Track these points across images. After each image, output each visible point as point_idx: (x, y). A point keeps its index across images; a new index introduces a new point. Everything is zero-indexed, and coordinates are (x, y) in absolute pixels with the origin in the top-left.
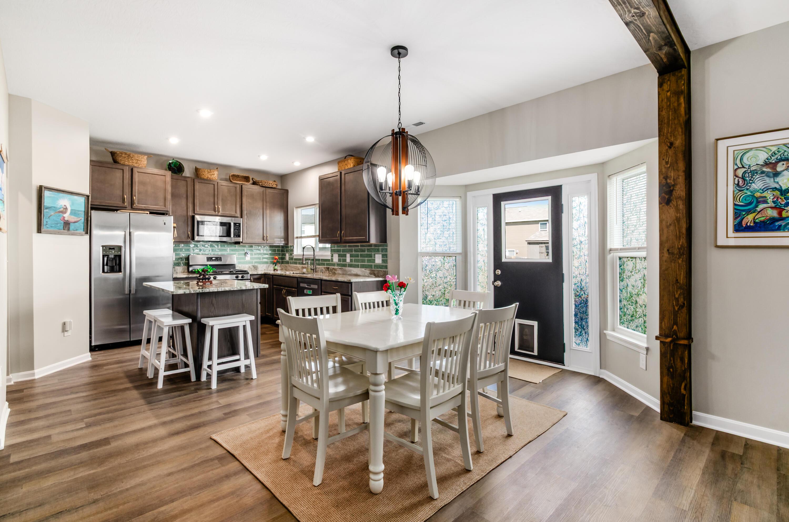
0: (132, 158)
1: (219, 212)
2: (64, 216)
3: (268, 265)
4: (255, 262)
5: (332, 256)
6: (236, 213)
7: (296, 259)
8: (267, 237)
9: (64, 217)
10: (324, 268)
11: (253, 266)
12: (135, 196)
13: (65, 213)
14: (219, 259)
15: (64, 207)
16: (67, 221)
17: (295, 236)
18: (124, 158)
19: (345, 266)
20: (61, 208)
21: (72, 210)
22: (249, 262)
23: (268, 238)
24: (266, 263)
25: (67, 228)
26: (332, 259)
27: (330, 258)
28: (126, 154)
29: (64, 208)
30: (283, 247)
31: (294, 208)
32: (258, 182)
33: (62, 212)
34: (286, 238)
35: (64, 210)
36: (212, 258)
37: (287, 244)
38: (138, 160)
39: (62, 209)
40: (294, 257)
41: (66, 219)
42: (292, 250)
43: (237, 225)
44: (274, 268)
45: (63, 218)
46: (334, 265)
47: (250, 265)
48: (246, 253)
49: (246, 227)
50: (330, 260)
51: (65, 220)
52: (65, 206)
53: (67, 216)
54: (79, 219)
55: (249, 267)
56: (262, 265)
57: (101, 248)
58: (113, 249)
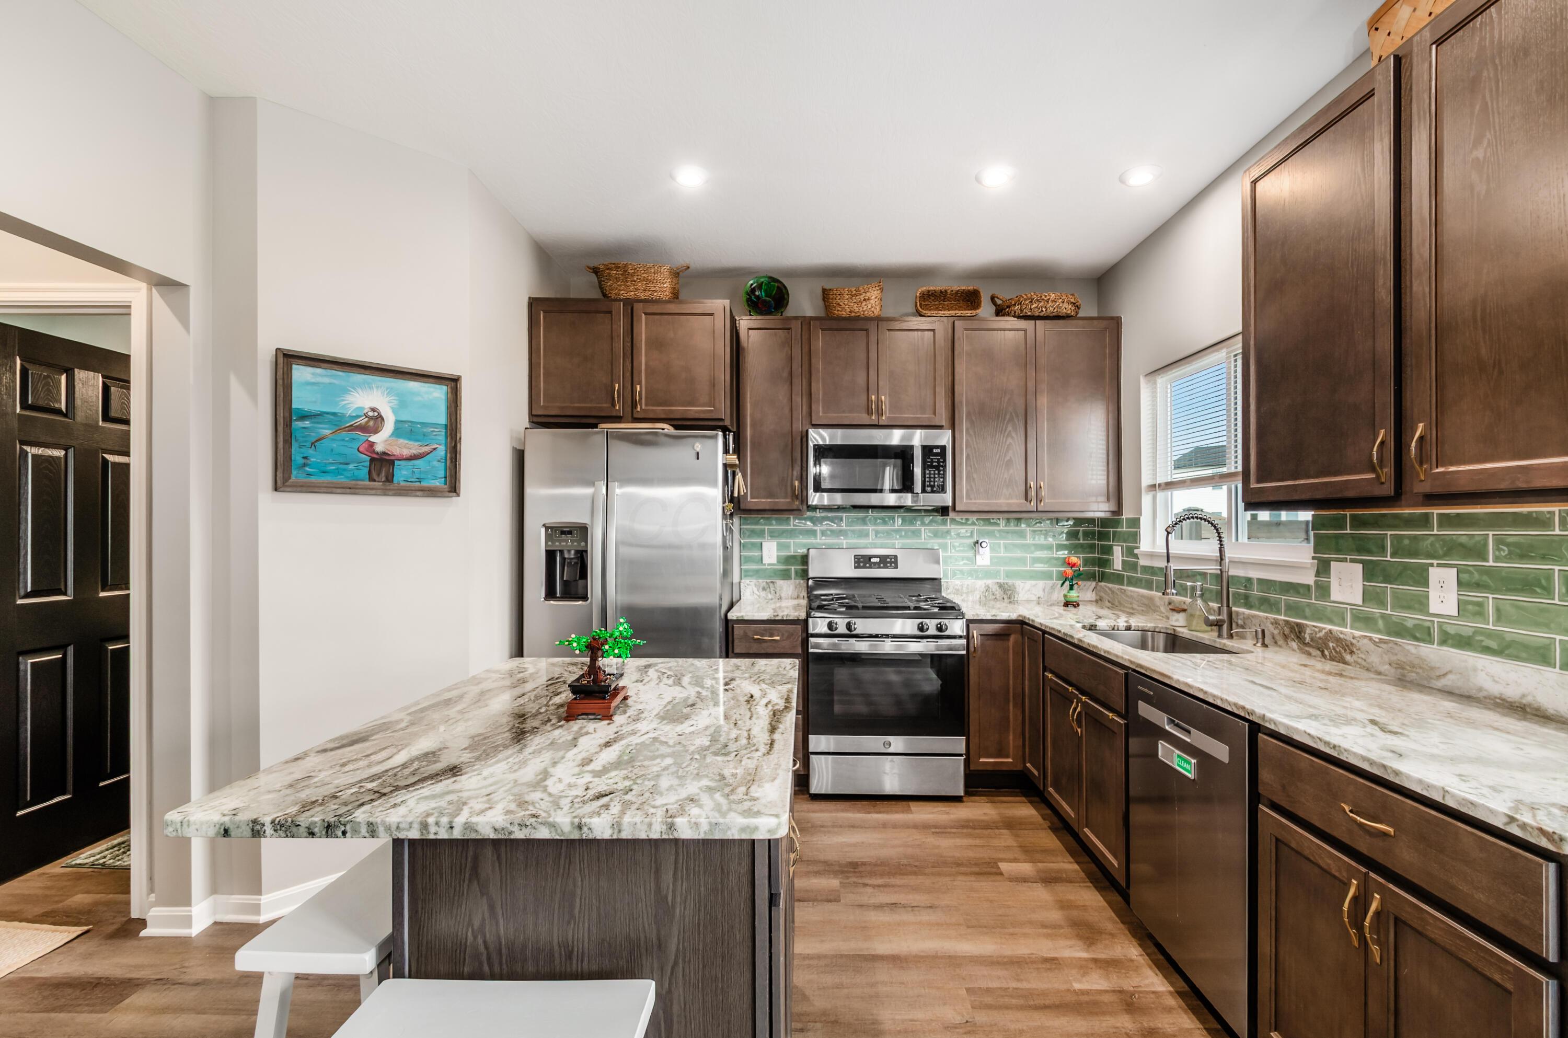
0: (632, 275)
1: (880, 413)
2: (373, 438)
3: (1050, 583)
4: (1008, 575)
5: (1323, 568)
6: (935, 414)
7: (1143, 569)
8: (1039, 488)
9: (372, 444)
10: (1276, 623)
11: (1001, 586)
12: (640, 384)
13: (376, 431)
14: (891, 563)
15: (371, 414)
16: (384, 453)
17: (1146, 481)
20: (360, 416)
21: (397, 422)
22: (987, 574)
23: (1044, 493)
24: (1047, 576)
25: (383, 474)
26: (1323, 590)
27: (1309, 579)
29: (371, 418)
30: (1103, 522)
31: (1143, 381)
33: (364, 429)
34: (1117, 493)
35: (371, 423)
36: (870, 557)
37: (1118, 511)
38: (647, 281)
39: (363, 421)
40: (1143, 562)
41: (379, 448)
42: (1135, 537)
43: (937, 454)
44: (1065, 596)
45: (366, 445)
46: (1337, 615)
47: (990, 582)
48: (977, 542)
49: (968, 456)
50: (1308, 587)
51: (374, 451)
52: (373, 410)
53: (381, 440)
54: (427, 449)
55: (988, 588)
56: (1029, 583)
57: (543, 530)
58: (570, 533)
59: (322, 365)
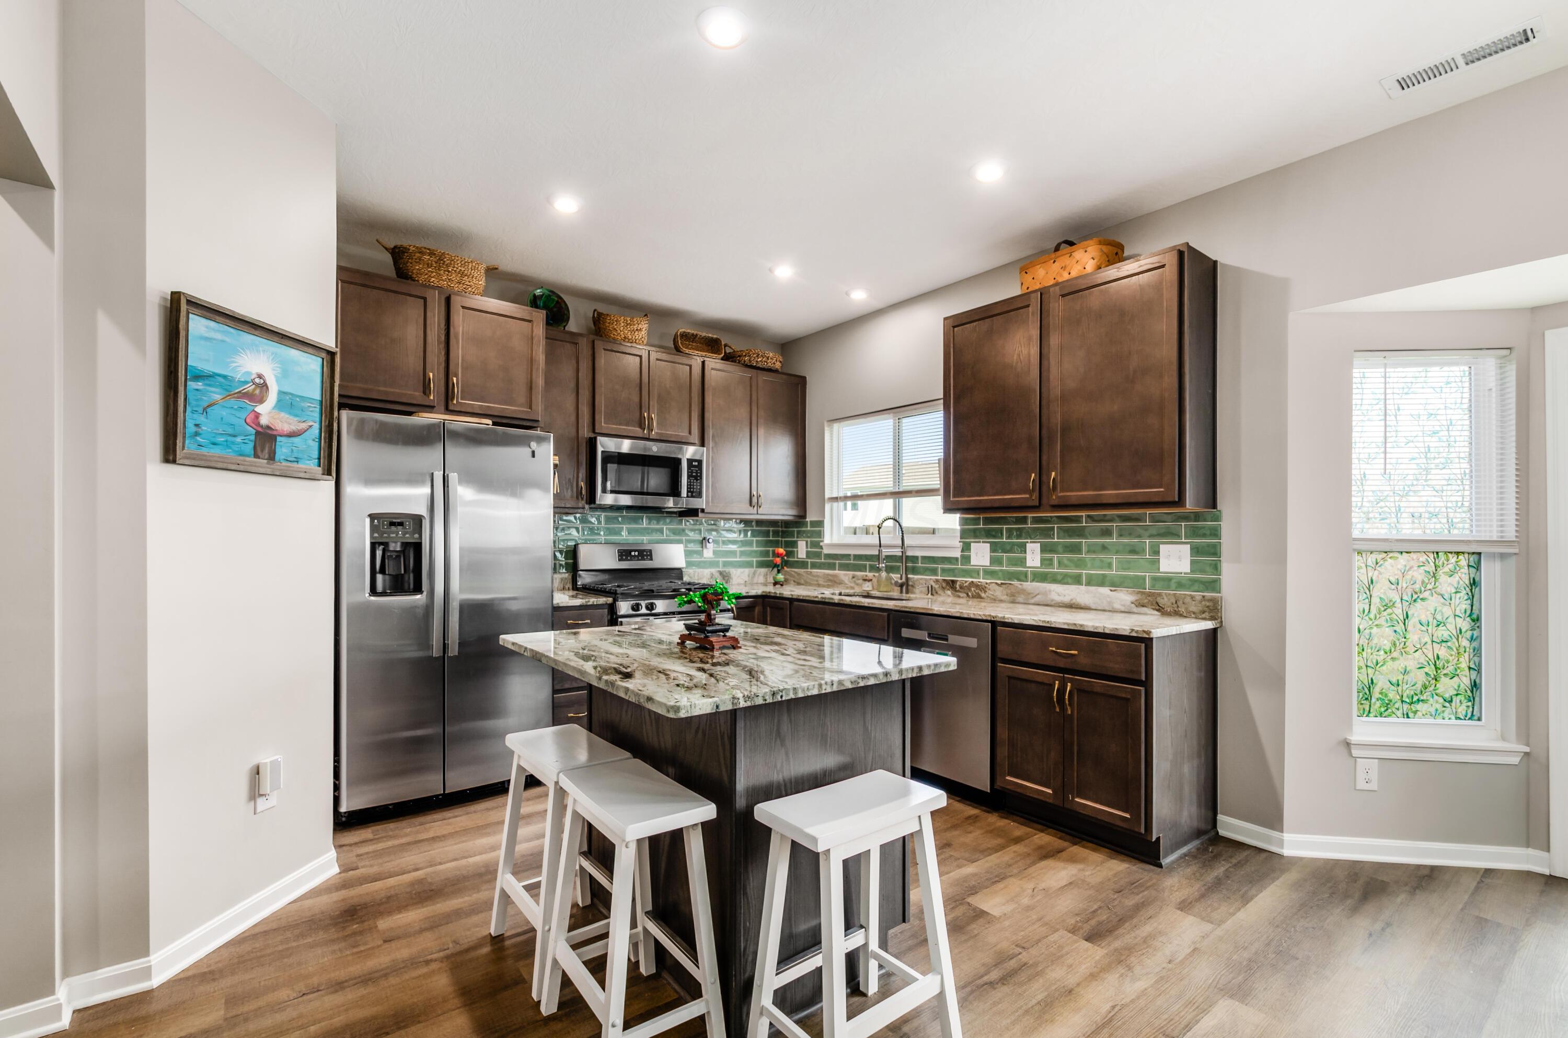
0: (448, 266)
1: (651, 428)
2: (259, 409)
3: (752, 570)
4: (726, 564)
5: (966, 547)
6: (690, 433)
7: (829, 556)
8: (759, 496)
9: (257, 416)
10: (937, 581)
11: (721, 573)
12: (456, 376)
13: (261, 401)
14: (647, 555)
15: (257, 380)
16: (268, 427)
17: (827, 495)
18: (429, 266)
19: (1022, 577)
20: (246, 383)
21: (281, 393)
22: (712, 564)
23: (762, 500)
24: (749, 565)
25: (266, 451)
26: (966, 559)
27: (957, 554)
28: (432, 253)
29: (257, 385)
30: (786, 524)
31: (826, 424)
32: (739, 353)
33: (249, 396)
34: (801, 501)
35: (257, 392)
36: (631, 551)
37: (802, 515)
38: (463, 274)
39: (250, 388)
40: (826, 551)
41: (264, 421)
42: (820, 534)
43: (695, 466)
44: (774, 578)
45: (252, 416)
46: (975, 572)
47: (714, 570)
48: (704, 539)
49: (712, 469)
50: (957, 559)
51: (258, 424)
52: (260, 376)
53: (266, 411)
54: (303, 426)
55: (712, 576)
56: (740, 570)
57: (368, 520)
58: (401, 524)
59: (218, 318)
